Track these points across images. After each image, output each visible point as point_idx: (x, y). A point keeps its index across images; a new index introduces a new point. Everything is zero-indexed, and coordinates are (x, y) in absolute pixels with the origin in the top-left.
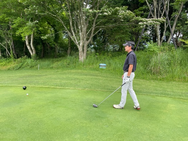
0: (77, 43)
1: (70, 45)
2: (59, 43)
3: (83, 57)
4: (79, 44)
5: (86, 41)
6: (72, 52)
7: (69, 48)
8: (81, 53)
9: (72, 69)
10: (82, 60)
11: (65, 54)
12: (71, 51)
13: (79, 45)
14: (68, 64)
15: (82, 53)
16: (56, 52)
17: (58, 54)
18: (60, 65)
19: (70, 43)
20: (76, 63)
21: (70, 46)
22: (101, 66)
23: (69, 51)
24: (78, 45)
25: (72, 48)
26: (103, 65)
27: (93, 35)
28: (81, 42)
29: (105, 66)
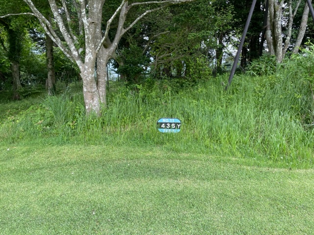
0: (75, 53)
1: (52, 64)
2: (23, 63)
3: (96, 99)
4: (82, 57)
5: (104, 49)
6: (57, 85)
7: (49, 74)
8: (91, 87)
9: (63, 143)
10: (94, 108)
11: (39, 89)
12: (56, 81)
13: (83, 61)
14: (50, 124)
15: (95, 85)
16: (16, 85)
17: (23, 90)
18: (21, 129)
19: (50, 60)
20: (74, 117)
21: (52, 69)
22: (163, 126)
23: (49, 82)
24: (78, 62)
25: (56, 73)
26: (171, 124)
27: (124, 31)
28: (87, 51)
29: (176, 124)
